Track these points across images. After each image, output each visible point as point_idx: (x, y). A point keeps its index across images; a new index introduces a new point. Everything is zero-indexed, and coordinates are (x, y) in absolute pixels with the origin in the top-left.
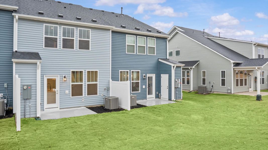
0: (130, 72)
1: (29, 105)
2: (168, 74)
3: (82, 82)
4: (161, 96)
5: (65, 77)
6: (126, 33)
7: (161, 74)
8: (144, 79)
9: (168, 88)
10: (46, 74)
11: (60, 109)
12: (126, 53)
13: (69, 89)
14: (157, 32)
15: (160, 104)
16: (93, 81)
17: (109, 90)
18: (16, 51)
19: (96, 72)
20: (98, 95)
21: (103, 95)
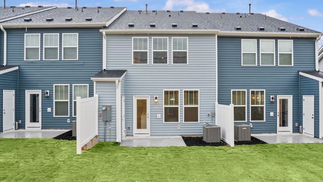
0: (248, 92)
1: (109, 128)
2: (314, 96)
3: (178, 105)
4: (302, 131)
5: (156, 98)
6: (240, 38)
7: (303, 96)
8: (272, 102)
9: (313, 118)
10: (135, 95)
11: (151, 136)
12: (242, 65)
13: (161, 113)
14: (297, 29)
15: (302, 142)
16: (191, 103)
17: (214, 115)
18: (104, 70)
19: (196, 92)
20: (199, 122)
21: (205, 122)
